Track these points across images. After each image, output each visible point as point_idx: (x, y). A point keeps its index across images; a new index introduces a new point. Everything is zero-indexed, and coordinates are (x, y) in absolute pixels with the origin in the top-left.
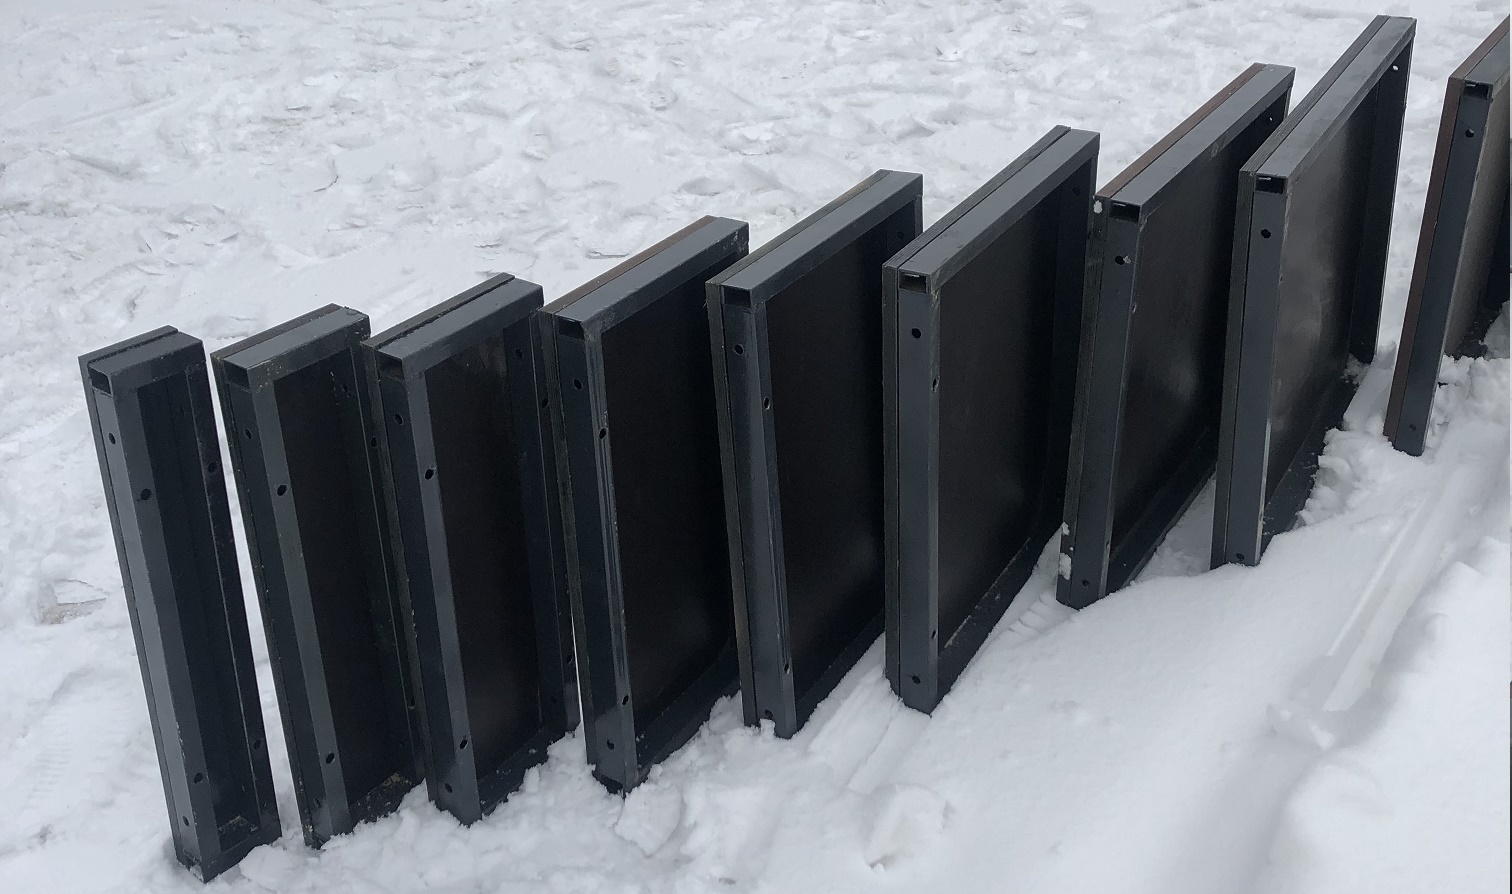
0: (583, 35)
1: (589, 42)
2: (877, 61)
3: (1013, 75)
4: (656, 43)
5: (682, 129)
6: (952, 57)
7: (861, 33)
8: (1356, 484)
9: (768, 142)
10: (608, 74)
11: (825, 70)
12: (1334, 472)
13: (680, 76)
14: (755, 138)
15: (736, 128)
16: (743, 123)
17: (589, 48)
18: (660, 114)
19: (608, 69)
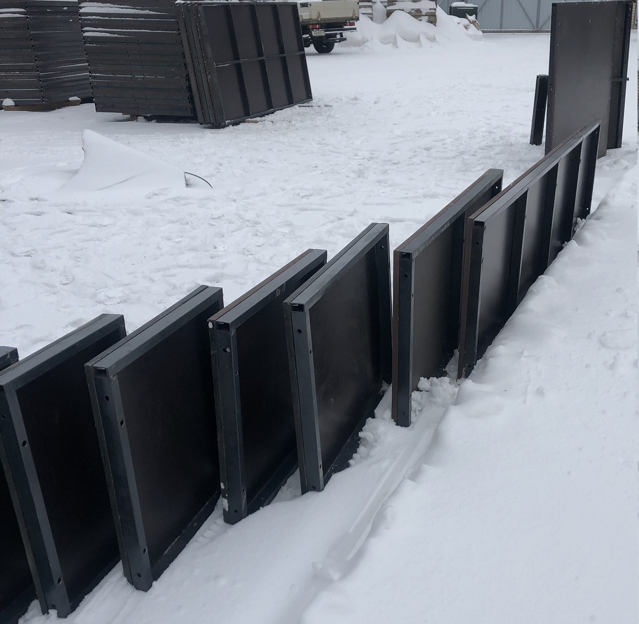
0: (29, 249)
1: (32, 252)
2: (183, 253)
3: (250, 257)
4: (69, 250)
5: (75, 294)
6: (222, 249)
7: (177, 240)
8: (375, 444)
9: (120, 297)
10: (40, 268)
11: (156, 259)
12: (366, 440)
13: (78, 266)
14: (113, 296)
15: (103, 291)
16: (107, 289)
17: (31, 255)
18: (64, 287)
19: (40, 266)
